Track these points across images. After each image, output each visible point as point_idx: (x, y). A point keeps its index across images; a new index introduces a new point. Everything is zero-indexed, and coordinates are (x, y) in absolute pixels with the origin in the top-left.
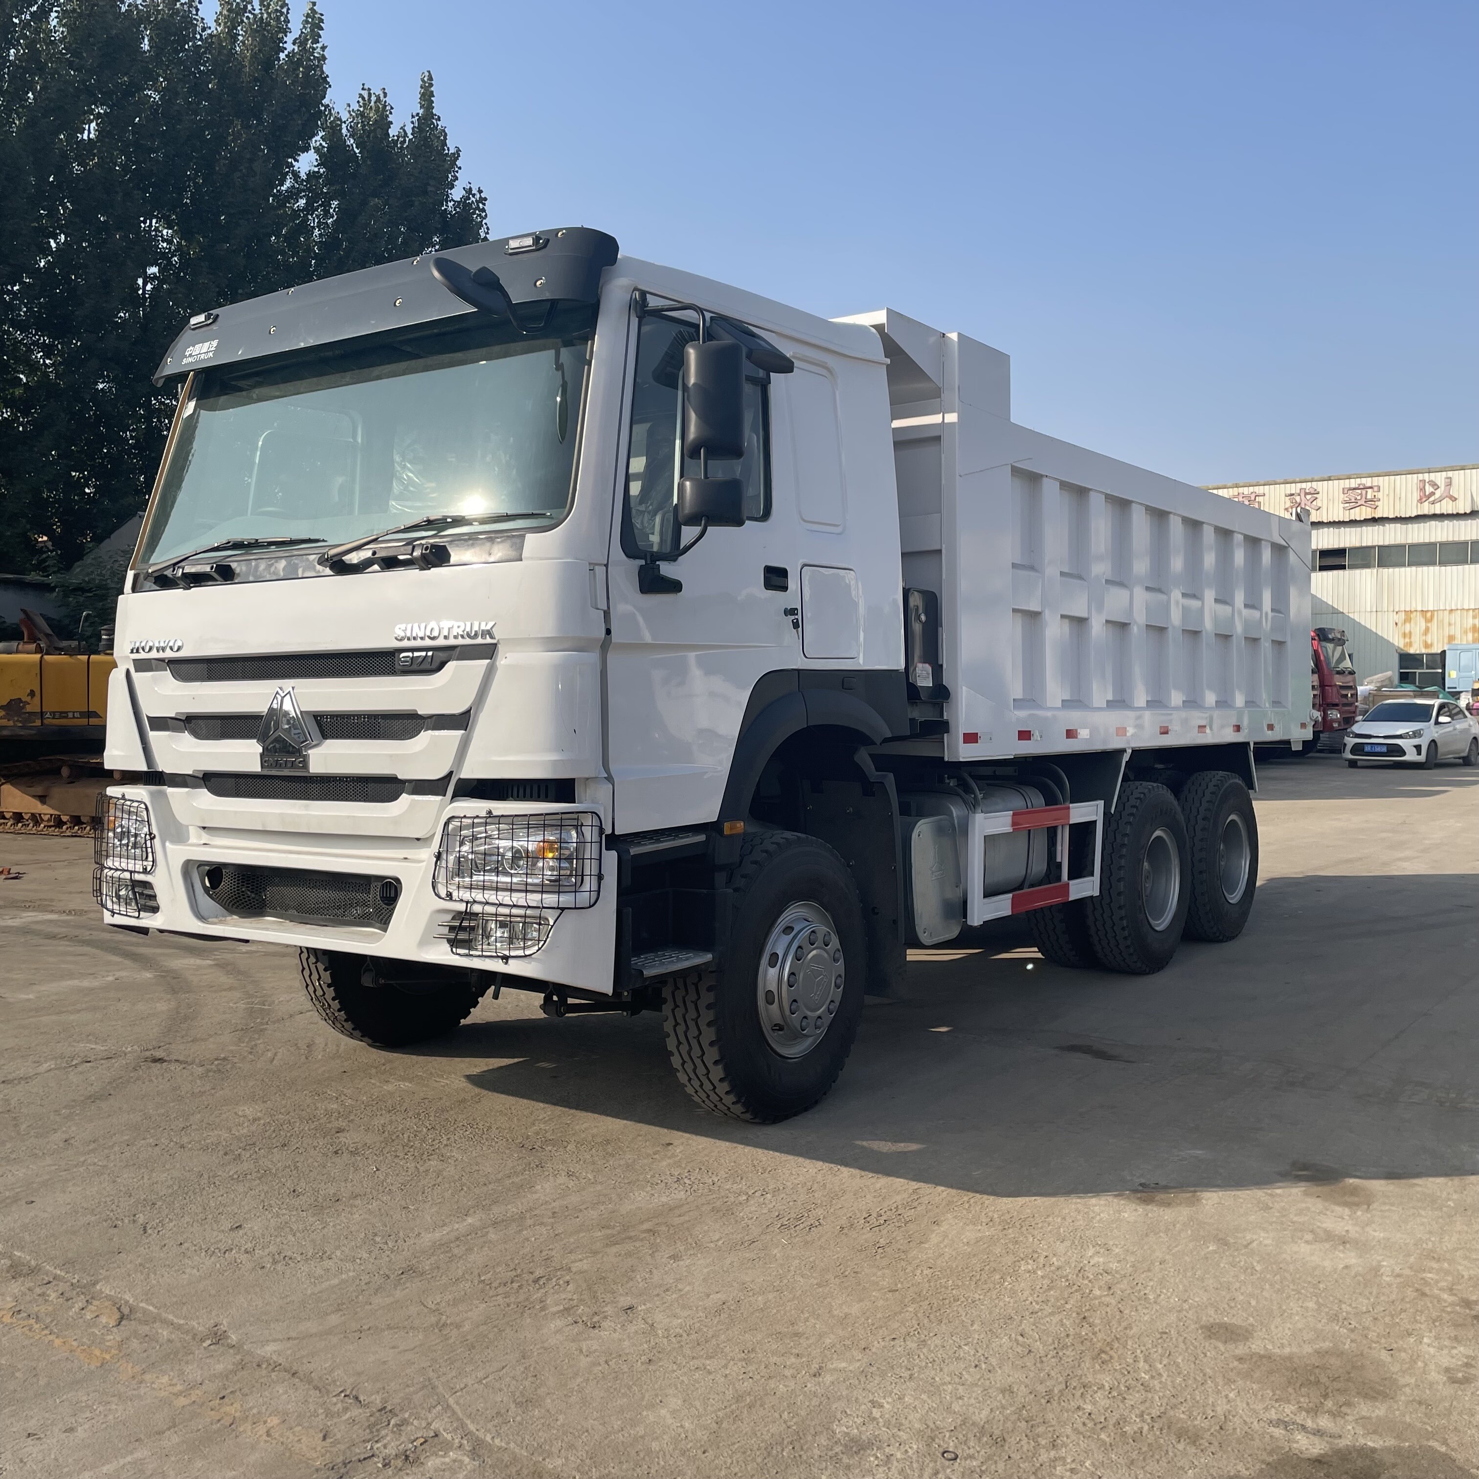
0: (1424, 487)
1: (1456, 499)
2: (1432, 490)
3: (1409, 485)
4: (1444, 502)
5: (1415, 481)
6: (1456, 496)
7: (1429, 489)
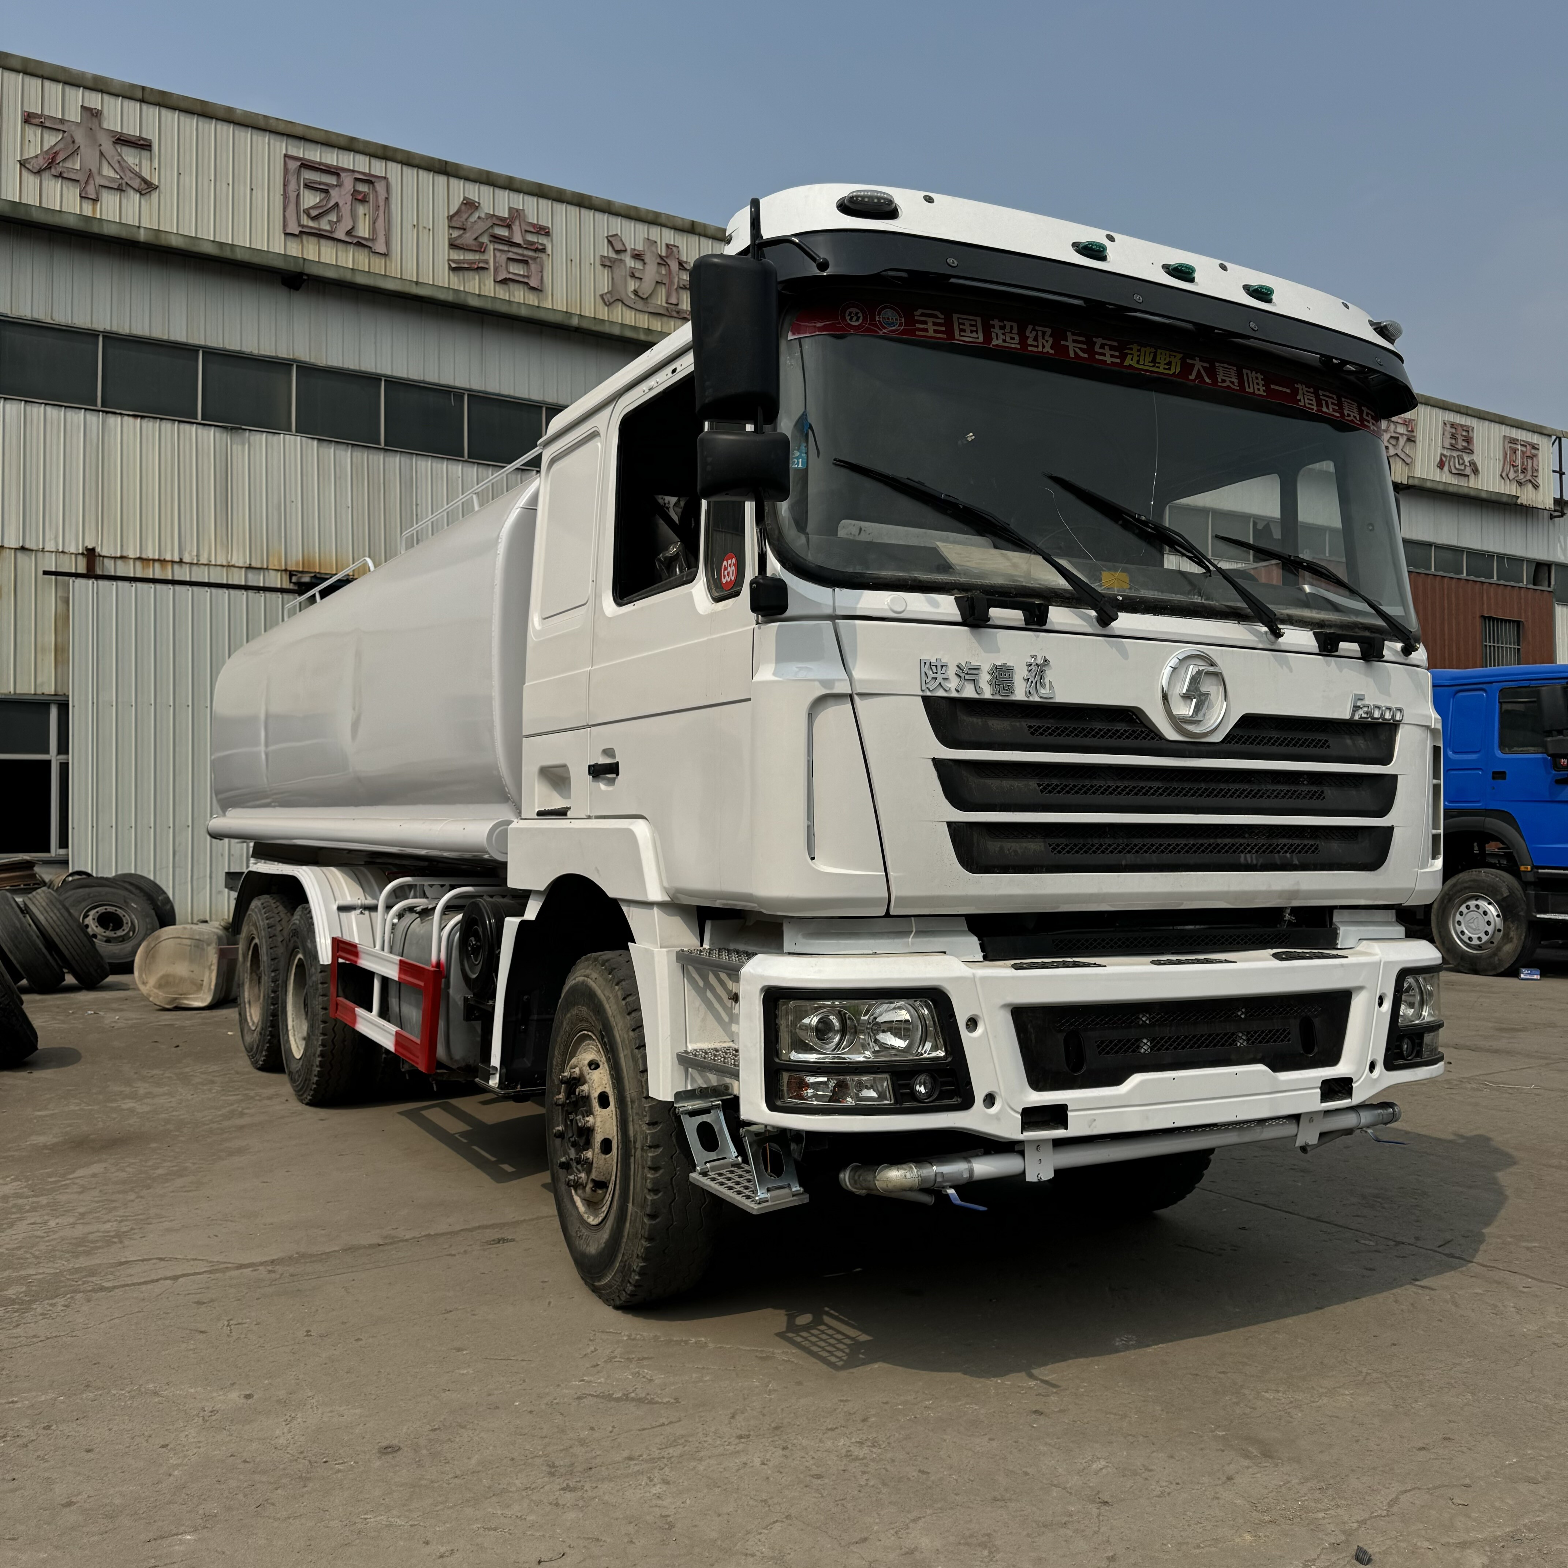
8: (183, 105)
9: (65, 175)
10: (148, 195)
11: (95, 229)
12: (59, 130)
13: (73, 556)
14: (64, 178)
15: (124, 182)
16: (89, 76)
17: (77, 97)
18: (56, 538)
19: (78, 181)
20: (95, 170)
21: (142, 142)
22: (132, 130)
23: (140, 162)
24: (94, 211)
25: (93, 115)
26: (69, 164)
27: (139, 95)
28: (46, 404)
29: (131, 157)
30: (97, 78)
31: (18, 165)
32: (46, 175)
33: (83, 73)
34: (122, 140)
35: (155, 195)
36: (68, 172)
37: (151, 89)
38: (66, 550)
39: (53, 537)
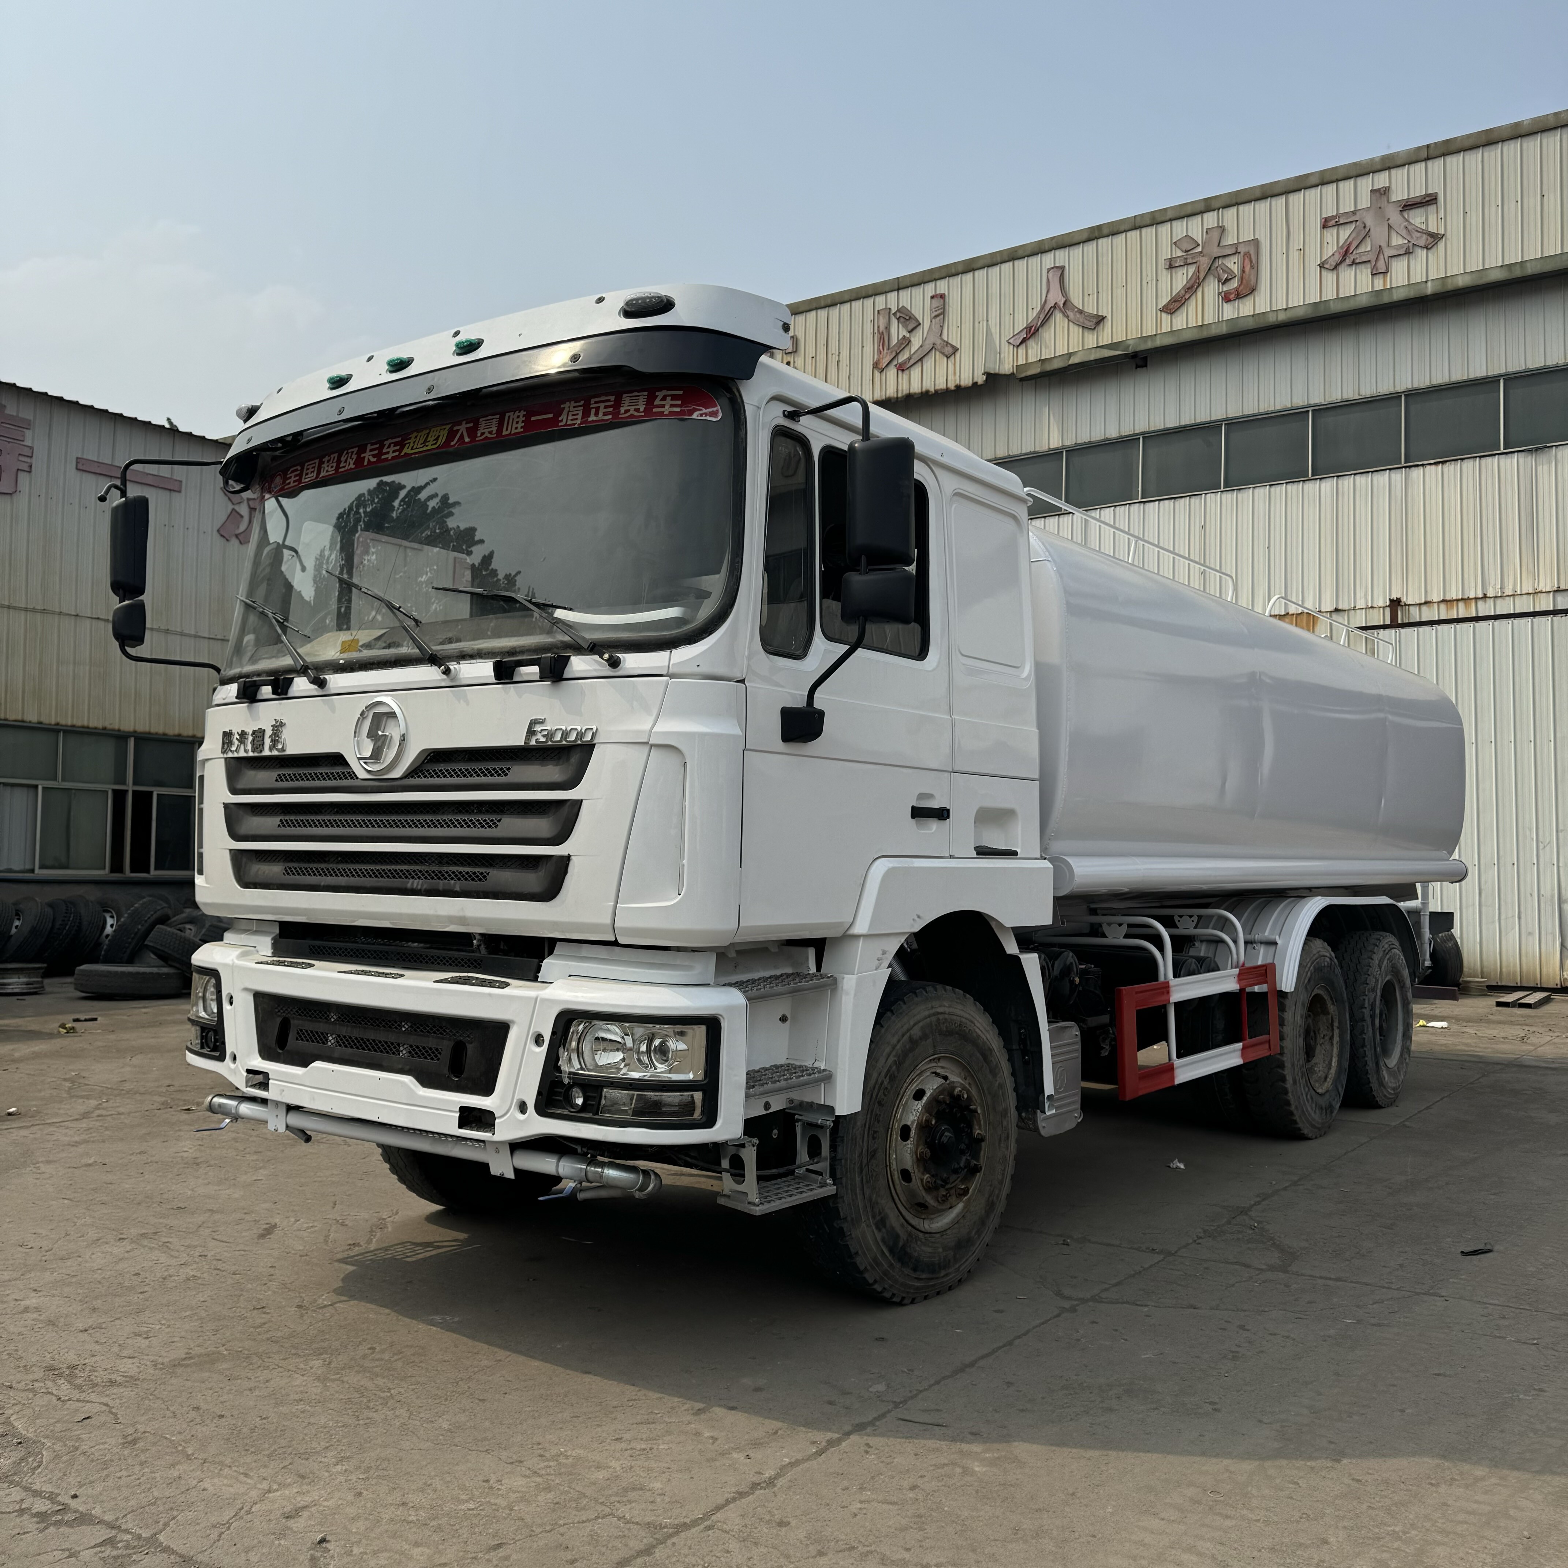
0: (888, 328)
1: (955, 350)
2: (903, 332)
3: (857, 329)
4: (928, 363)
5: (869, 315)
6: (955, 342)
7: (897, 332)
8: (1468, 143)
9: (1357, 261)
10: (1435, 248)
11: (1386, 299)
12: (1351, 222)
13: (1381, 609)
14: (1357, 264)
15: (1411, 245)
16: (1377, 160)
17: (1366, 184)
18: (1366, 595)
19: (1369, 261)
20: (1384, 245)
21: (1427, 199)
22: (1418, 192)
23: (1427, 220)
24: (1385, 284)
25: (1381, 194)
26: (1362, 249)
27: (1424, 154)
28: (1355, 474)
29: (1417, 218)
30: (1384, 158)
31: (1318, 268)
32: (1342, 268)
33: (1372, 160)
34: (1409, 206)
35: (1441, 245)
36: (1360, 256)
37: (1436, 143)
38: (1375, 605)
39: (1363, 594)
